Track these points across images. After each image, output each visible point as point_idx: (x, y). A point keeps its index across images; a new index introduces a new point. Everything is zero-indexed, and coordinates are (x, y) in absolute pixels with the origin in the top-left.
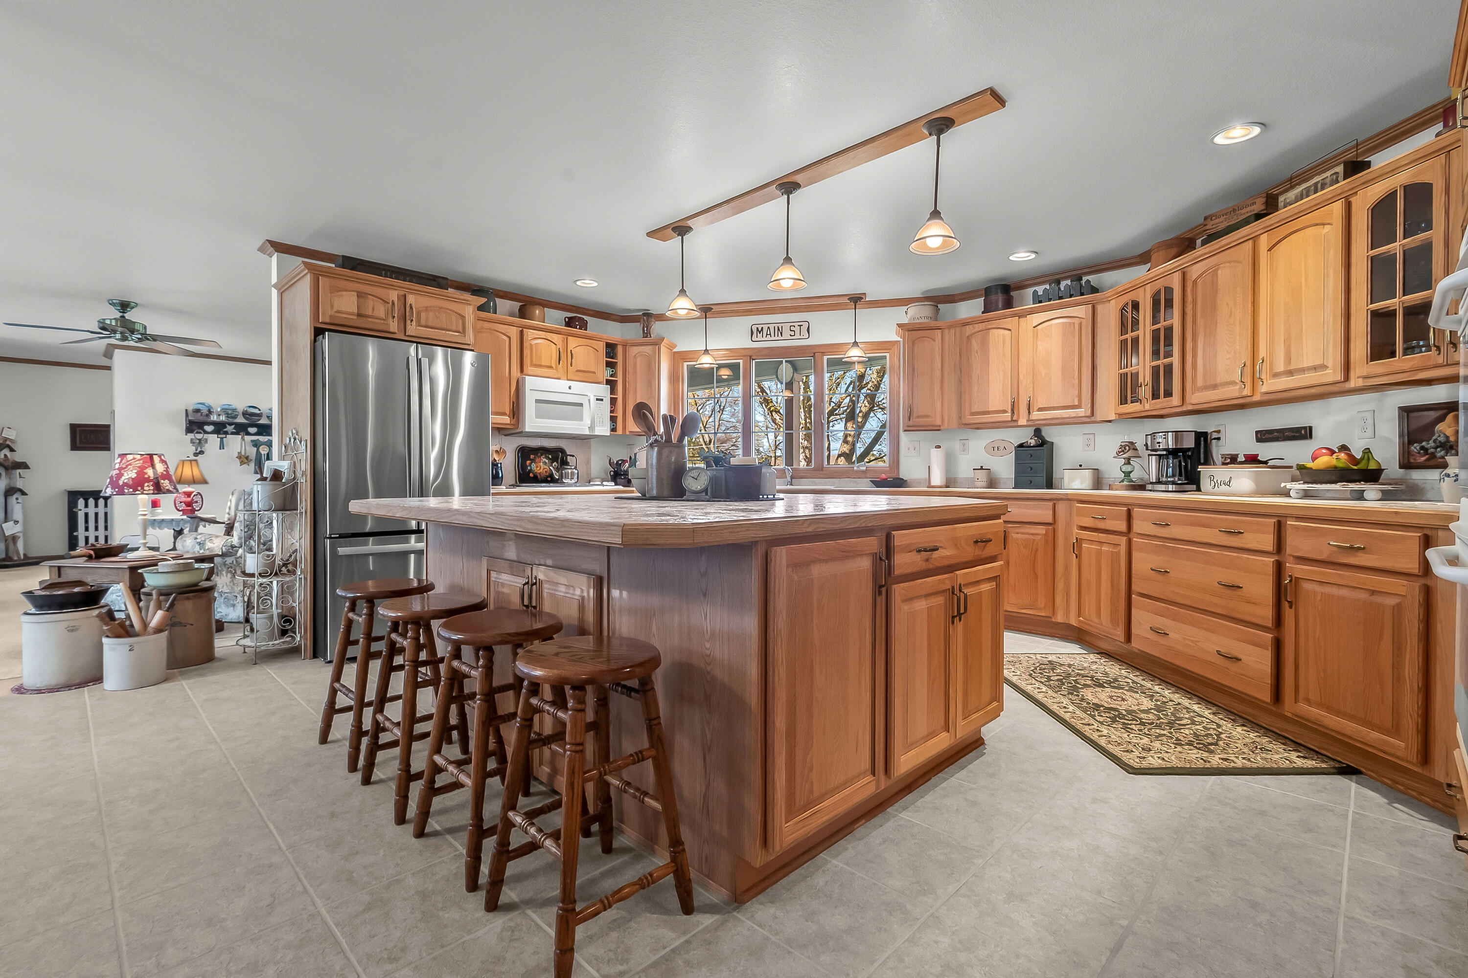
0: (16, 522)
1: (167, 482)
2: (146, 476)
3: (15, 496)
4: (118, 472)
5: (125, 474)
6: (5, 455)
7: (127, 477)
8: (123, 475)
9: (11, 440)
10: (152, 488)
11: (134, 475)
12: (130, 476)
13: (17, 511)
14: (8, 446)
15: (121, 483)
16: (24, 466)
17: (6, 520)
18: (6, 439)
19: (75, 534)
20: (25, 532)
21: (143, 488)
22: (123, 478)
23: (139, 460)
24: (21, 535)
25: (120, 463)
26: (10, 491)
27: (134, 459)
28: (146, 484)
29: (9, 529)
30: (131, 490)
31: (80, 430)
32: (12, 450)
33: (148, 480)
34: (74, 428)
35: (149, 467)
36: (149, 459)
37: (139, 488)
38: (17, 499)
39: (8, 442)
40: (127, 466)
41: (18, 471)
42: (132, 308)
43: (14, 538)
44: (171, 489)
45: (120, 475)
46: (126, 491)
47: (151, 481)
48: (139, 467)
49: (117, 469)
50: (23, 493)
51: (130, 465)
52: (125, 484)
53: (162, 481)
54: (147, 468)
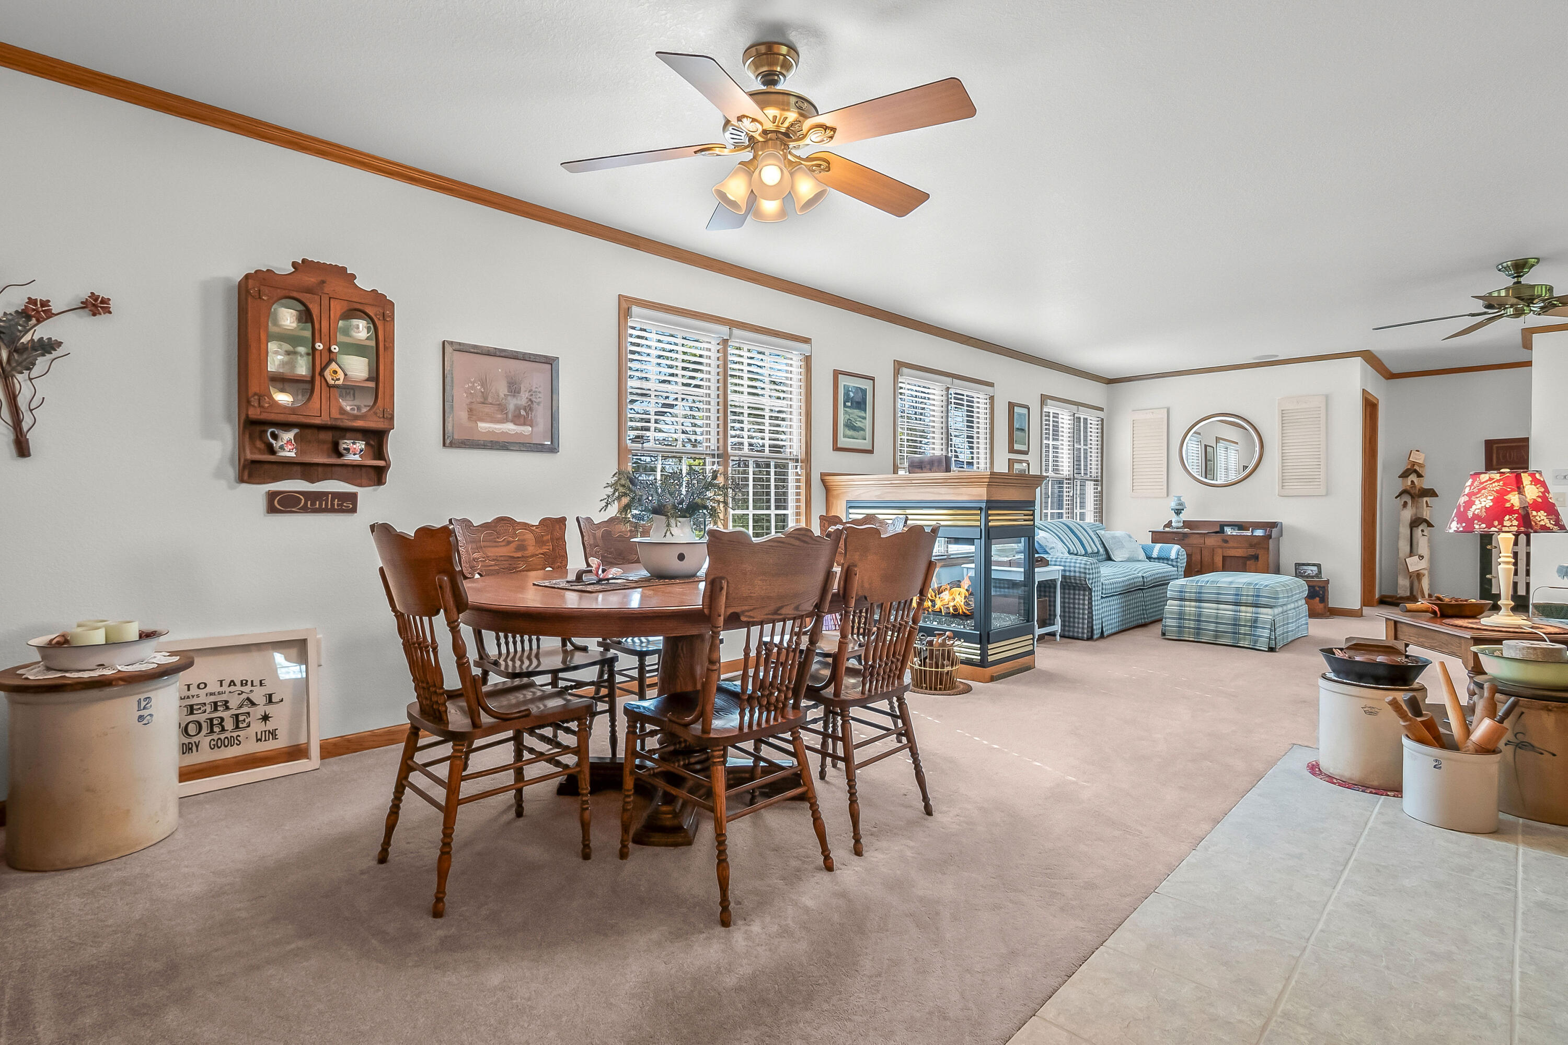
0: (1421, 557)
1: (1542, 514)
2: (1508, 505)
3: (1420, 528)
4: (1467, 498)
5: (1477, 502)
6: (1412, 482)
7: (1479, 506)
8: (1473, 503)
9: (1420, 465)
10: (1515, 523)
11: (1489, 504)
12: (1483, 504)
13: (1423, 545)
14: (1416, 471)
15: (1470, 514)
16: (1432, 493)
17: (1412, 553)
18: (1414, 464)
19: (1488, 576)
20: (1432, 569)
21: (1501, 523)
22: (1474, 507)
23: (1498, 481)
24: (1426, 572)
25: (1470, 486)
26: (1416, 522)
27: (1490, 479)
28: (1507, 517)
29: (1414, 564)
30: (1484, 526)
31: (1497, 447)
32: (1419, 476)
33: (1511, 511)
34: (1489, 444)
35: (1513, 490)
36: (1513, 480)
37: (1496, 523)
38: (1422, 531)
39: (1416, 467)
40: (1480, 490)
41: (1425, 499)
43: (1419, 575)
44: (1548, 525)
45: (1470, 504)
46: (1477, 527)
47: (1516, 512)
48: (1497, 492)
49: (1467, 495)
50: (1430, 525)
51: (1484, 488)
52: (1476, 517)
53: (1534, 513)
54: (1509, 492)
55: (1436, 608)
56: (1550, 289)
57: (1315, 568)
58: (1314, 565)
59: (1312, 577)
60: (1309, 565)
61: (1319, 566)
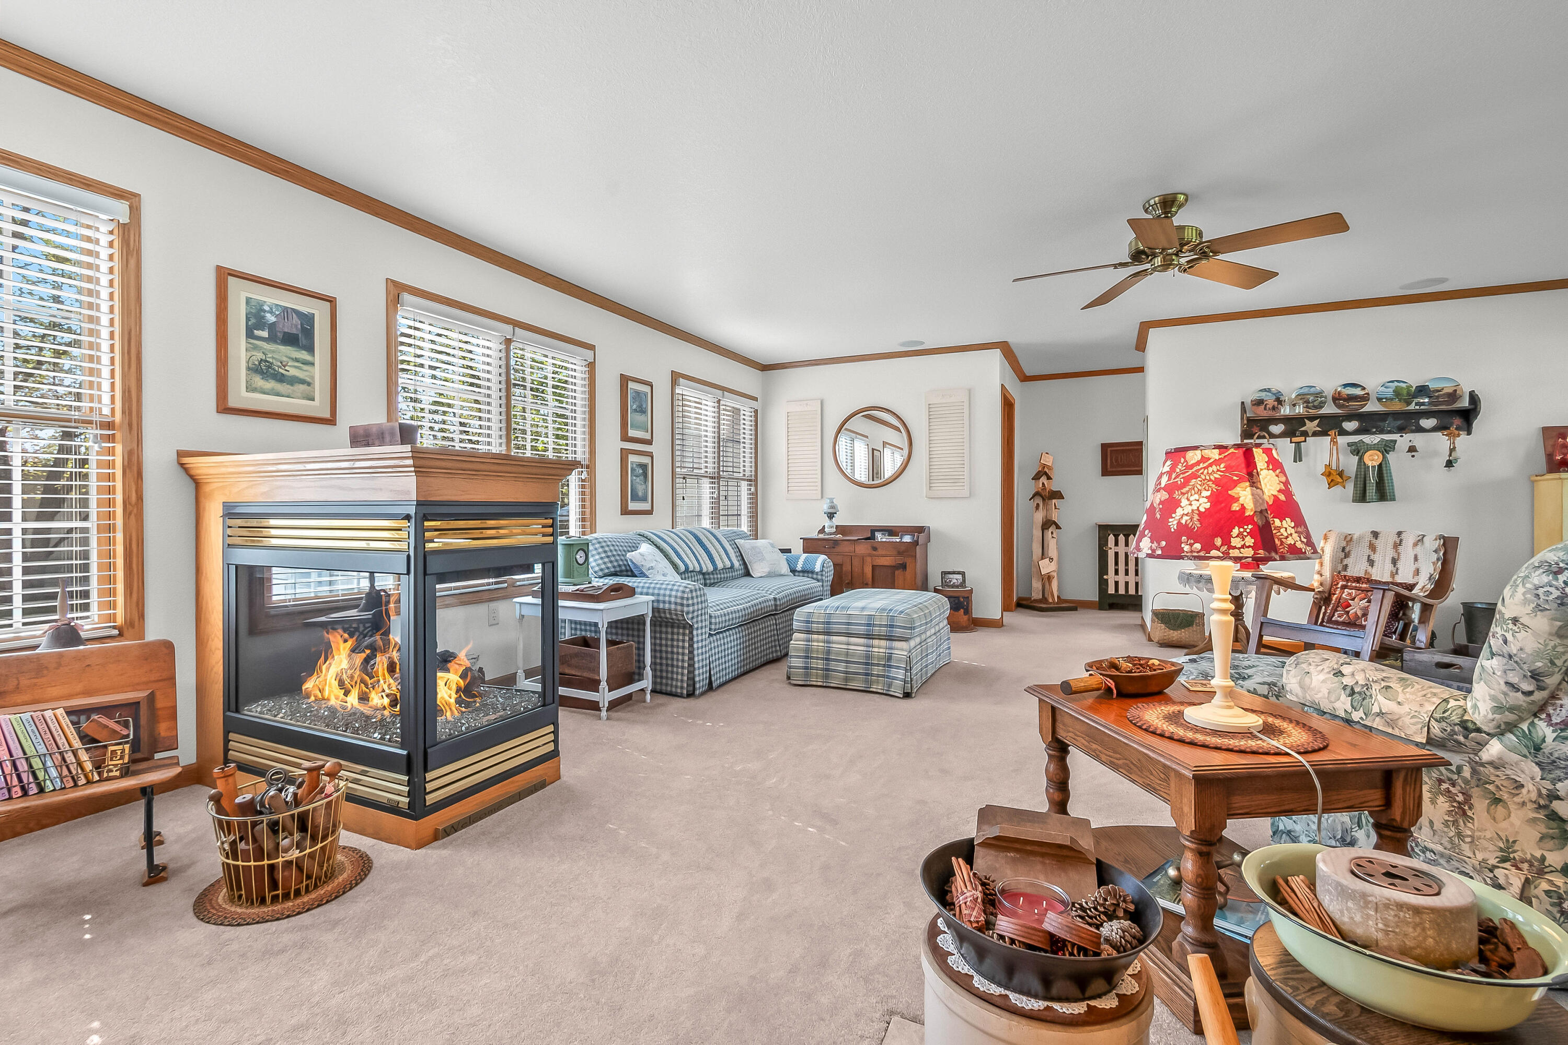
0: (1051, 559)
1: (1288, 523)
2: (1235, 507)
3: (1050, 530)
4: (1164, 495)
5: (1184, 502)
6: (1043, 484)
7: (1188, 509)
8: (1177, 504)
9: (1050, 468)
10: (1250, 541)
11: (1205, 505)
12: (1195, 505)
13: (1052, 547)
14: (1046, 474)
15: (1173, 524)
16: (1058, 495)
17: (1043, 556)
18: (1044, 466)
19: (1105, 577)
21: (1227, 541)
22: (1179, 511)
23: (1216, 462)
24: (1055, 574)
25: (1169, 473)
26: (1048, 524)
27: (1204, 459)
28: (1236, 531)
29: (1046, 567)
30: (1198, 546)
31: (1111, 451)
32: (1049, 478)
33: (1240, 518)
34: (1105, 447)
35: (1241, 480)
36: (1242, 460)
37: (1218, 541)
38: (1052, 533)
39: (1046, 469)
40: (1187, 481)
41: (1054, 501)
42: (1181, 206)
43: (1049, 578)
44: (1299, 545)
45: (1171, 505)
46: (1186, 548)
47: (1249, 520)
48: (1216, 482)
49: (1165, 489)
50: (1058, 527)
51: (1195, 476)
52: (1184, 529)
53: (1277, 522)
54: (1235, 484)
55: (1112, 684)
56: (1200, 234)
57: (960, 577)
58: (959, 573)
59: (957, 587)
60: (954, 573)
61: (963, 574)
